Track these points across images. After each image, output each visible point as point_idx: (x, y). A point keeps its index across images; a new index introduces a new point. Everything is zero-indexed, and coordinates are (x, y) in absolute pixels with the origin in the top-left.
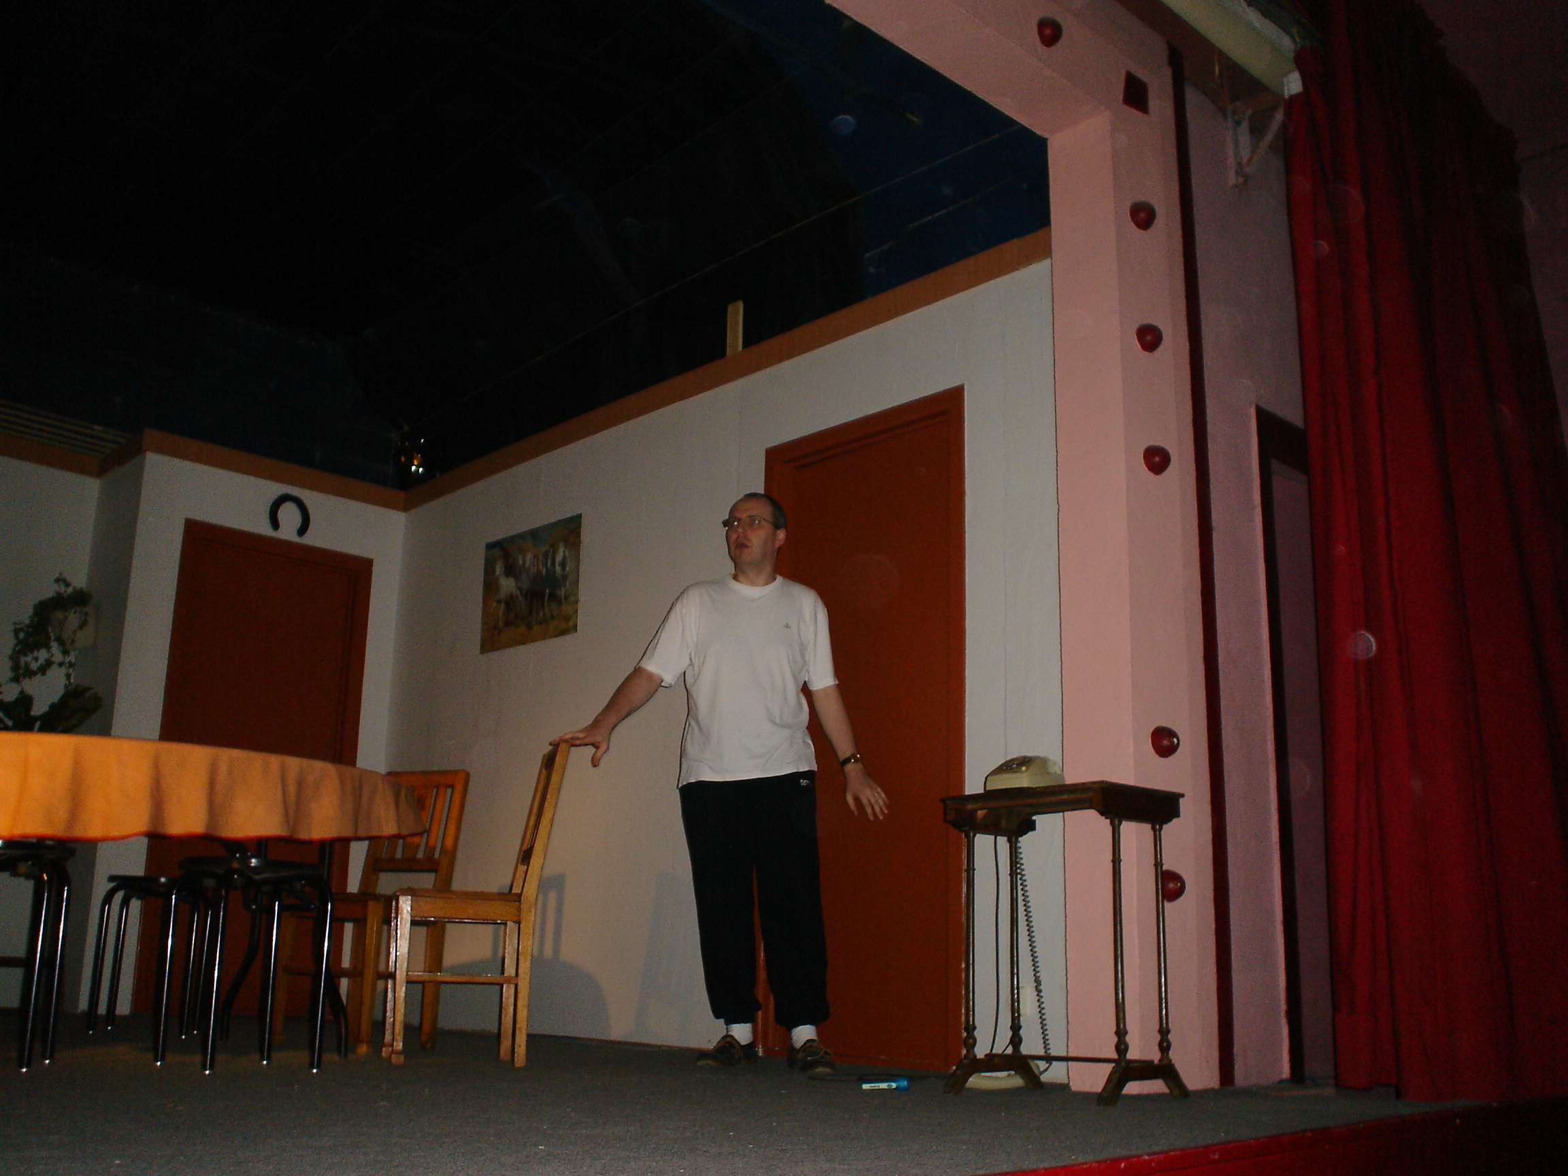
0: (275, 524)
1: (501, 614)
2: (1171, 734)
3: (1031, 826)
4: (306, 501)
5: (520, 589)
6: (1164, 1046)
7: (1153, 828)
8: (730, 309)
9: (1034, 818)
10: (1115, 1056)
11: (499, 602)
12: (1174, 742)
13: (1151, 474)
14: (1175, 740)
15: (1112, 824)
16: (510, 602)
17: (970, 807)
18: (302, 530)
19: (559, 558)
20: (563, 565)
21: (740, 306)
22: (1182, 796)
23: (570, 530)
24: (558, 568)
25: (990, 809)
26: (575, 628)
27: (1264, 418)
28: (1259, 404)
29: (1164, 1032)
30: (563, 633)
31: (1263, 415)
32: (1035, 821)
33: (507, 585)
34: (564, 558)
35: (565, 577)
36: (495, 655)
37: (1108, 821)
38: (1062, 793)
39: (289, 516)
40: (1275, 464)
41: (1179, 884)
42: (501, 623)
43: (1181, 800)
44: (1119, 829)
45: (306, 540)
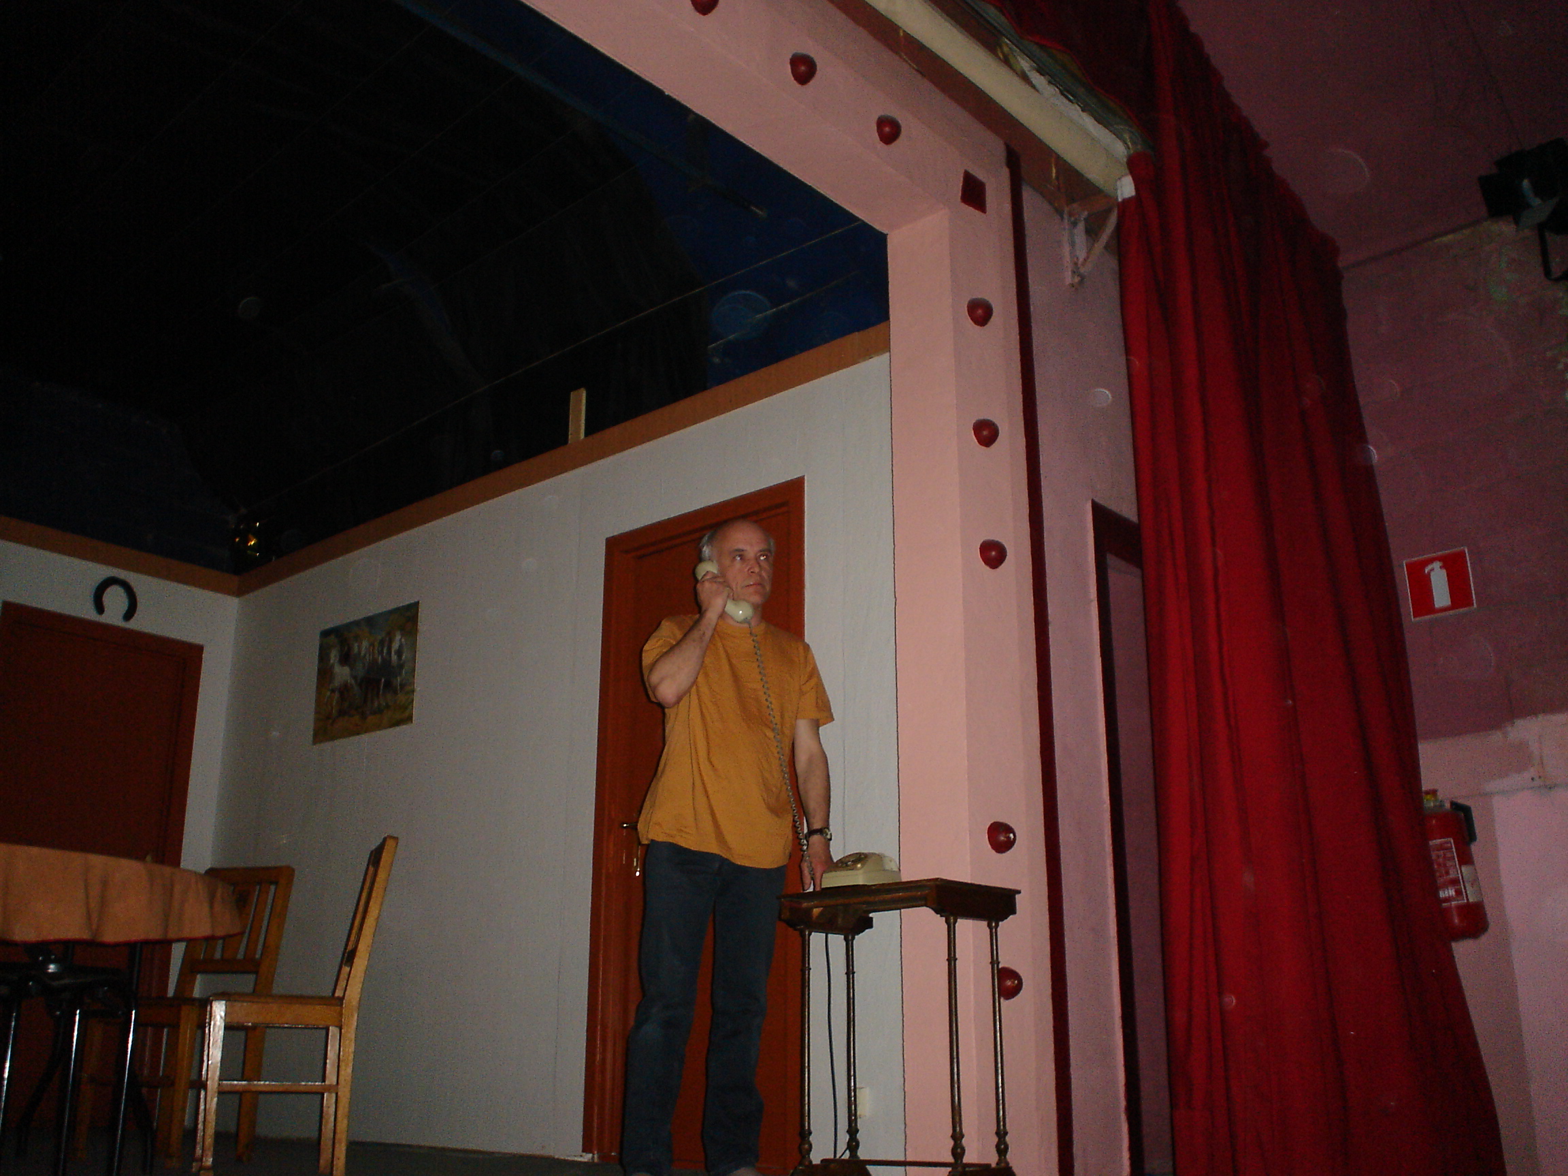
0: (100, 608)
1: (334, 703)
2: (1009, 829)
3: (868, 924)
4: (132, 584)
5: (355, 677)
6: (1002, 1149)
7: (989, 926)
8: (573, 395)
9: (871, 915)
10: (950, 1159)
11: (333, 691)
12: (1010, 838)
13: (988, 568)
14: (1012, 835)
15: (947, 922)
16: (344, 690)
17: (805, 905)
18: (129, 615)
19: (395, 646)
20: (399, 653)
21: (583, 394)
22: (1019, 892)
23: (407, 617)
24: (394, 657)
25: (825, 907)
26: (409, 719)
27: (1101, 515)
28: (1096, 500)
29: (1001, 1134)
30: (398, 723)
31: (1097, 508)
32: (872, 918)
33: (342, 673)
34: (401, 646)
35: (401, 666)
36: (327, 746)
37: (944, 918)
38: (898, 890)
39: (115, 600)
40: (1111, 560)
41: (1016, 982)
42: (334, 713)
43: (1017, 896)
44: (954, 927)
45: (133, 625)
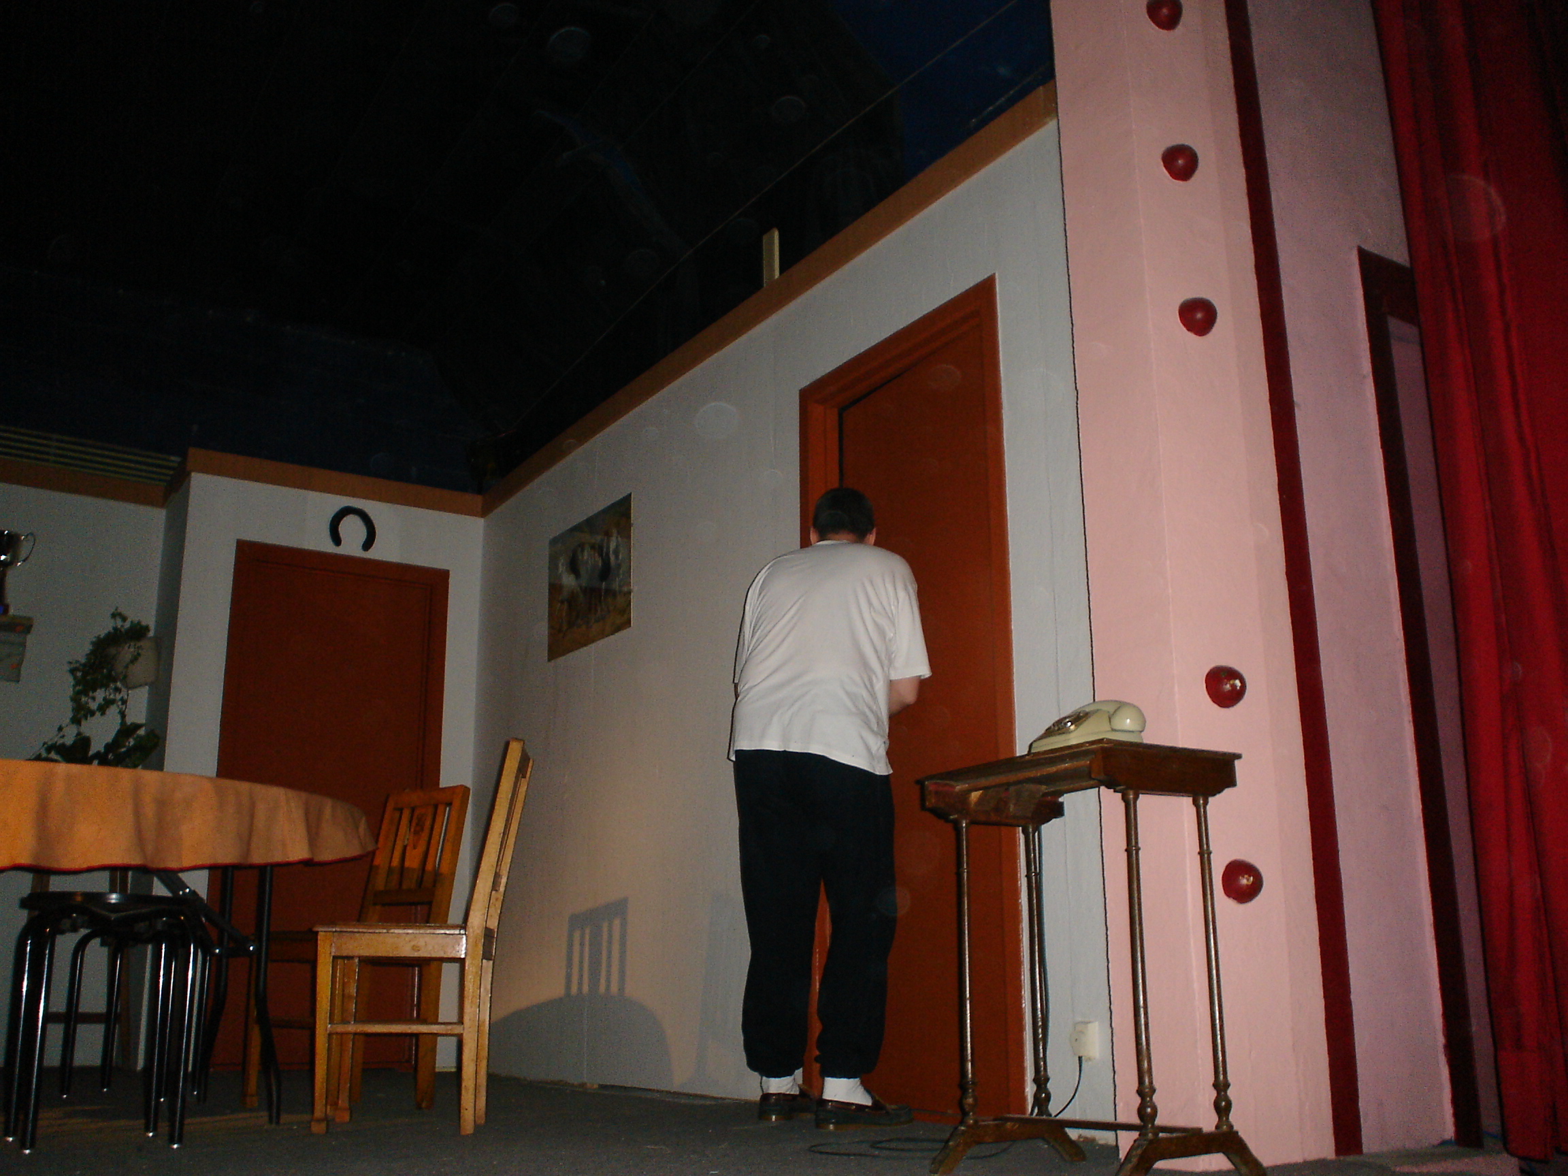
0: (337, 540)
1: (564, 614)
2: (1232, 674)
3: (1057, 811)
4: (367, 510)
5: (581, 587)
6: (1222, 1107)
7: (1195, 803)
8: (765, 238)
9: (1061, 800)
11: (562, 602)
12: (1236, 686)
13: (1191, 335)
14: (1238, 683)
15: (1125, 799)
16: (571, 600)
17: (959, 787)
18: (368, 545)
19: (613, 545)
20: (616, 553)
21: (776, 234)
22: (1239, 756)
23: (620, 513)
24: (612, 558)
25: (985, 788)
26: (628, 623)
27: (1371, 266)
28: (1366, 247)
29: (1221, 1086)
30: (618, 629)
31: (1364, 257)
32: (1062, 804)
33: (568, 580)
34: (617, 546)
35: (619, 566)
36: (561, 660)
39: (352, 530)
40: (1395, 325)
41: (1252, 878)
42: (565, 627)
43: (1236, 762)
44: (1135, 806)
45: (373, 554)
